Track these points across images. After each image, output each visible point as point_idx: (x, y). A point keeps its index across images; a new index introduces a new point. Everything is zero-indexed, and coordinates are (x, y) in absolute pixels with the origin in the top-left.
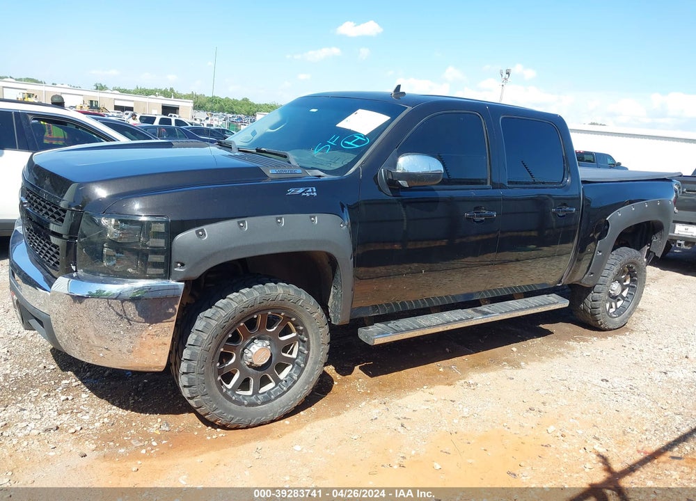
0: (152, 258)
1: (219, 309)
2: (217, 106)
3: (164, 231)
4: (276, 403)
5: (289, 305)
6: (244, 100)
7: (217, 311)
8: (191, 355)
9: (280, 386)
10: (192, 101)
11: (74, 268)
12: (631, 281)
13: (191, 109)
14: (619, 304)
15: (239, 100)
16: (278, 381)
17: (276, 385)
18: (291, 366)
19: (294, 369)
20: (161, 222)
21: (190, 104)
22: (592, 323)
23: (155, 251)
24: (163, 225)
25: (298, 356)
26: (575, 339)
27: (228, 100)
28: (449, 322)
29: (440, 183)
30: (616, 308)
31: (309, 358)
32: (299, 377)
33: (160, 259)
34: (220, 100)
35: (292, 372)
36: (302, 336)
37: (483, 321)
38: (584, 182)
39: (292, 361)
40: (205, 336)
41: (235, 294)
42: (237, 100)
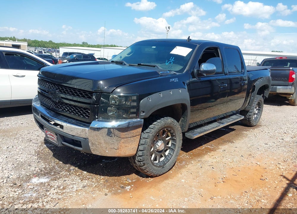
0: (132, 110)
1: (151, 129)
2: (37, 45)
3: (136, 99)
4: (167, 165)
5: (172, 125)
6: (50, 41)
7: (151, 130)
8: (144, 148)
9: (167, 158)
10: (27, 42)
11: (97, 117)
12: (259, 108)
13: (26, 46)
14: (255, 116)
15: (48, 41)
16: (165, 156)
17: (165, 158)
18: (169, 150)
19: (170, 151)
20: (135, 96)
21: (26, 44)
22: (248, 124)
23: (133, 107)
24: (136, 97)
25: (171, 145)
26: (245, 131)
27: (42, 41)
28: (214, 128)
29: (215, 74)
30: (255, 118)
31: (176, 146)
32: (173, 154)
33: (135, 110)
34: (39, 42)
35: (170, 152)
36: (174, 138)
37: (223, 126)
38: (248, 71)
39: (169, 148)
40: (148, 140)
41: (155, 122)
42: (47, 42)
